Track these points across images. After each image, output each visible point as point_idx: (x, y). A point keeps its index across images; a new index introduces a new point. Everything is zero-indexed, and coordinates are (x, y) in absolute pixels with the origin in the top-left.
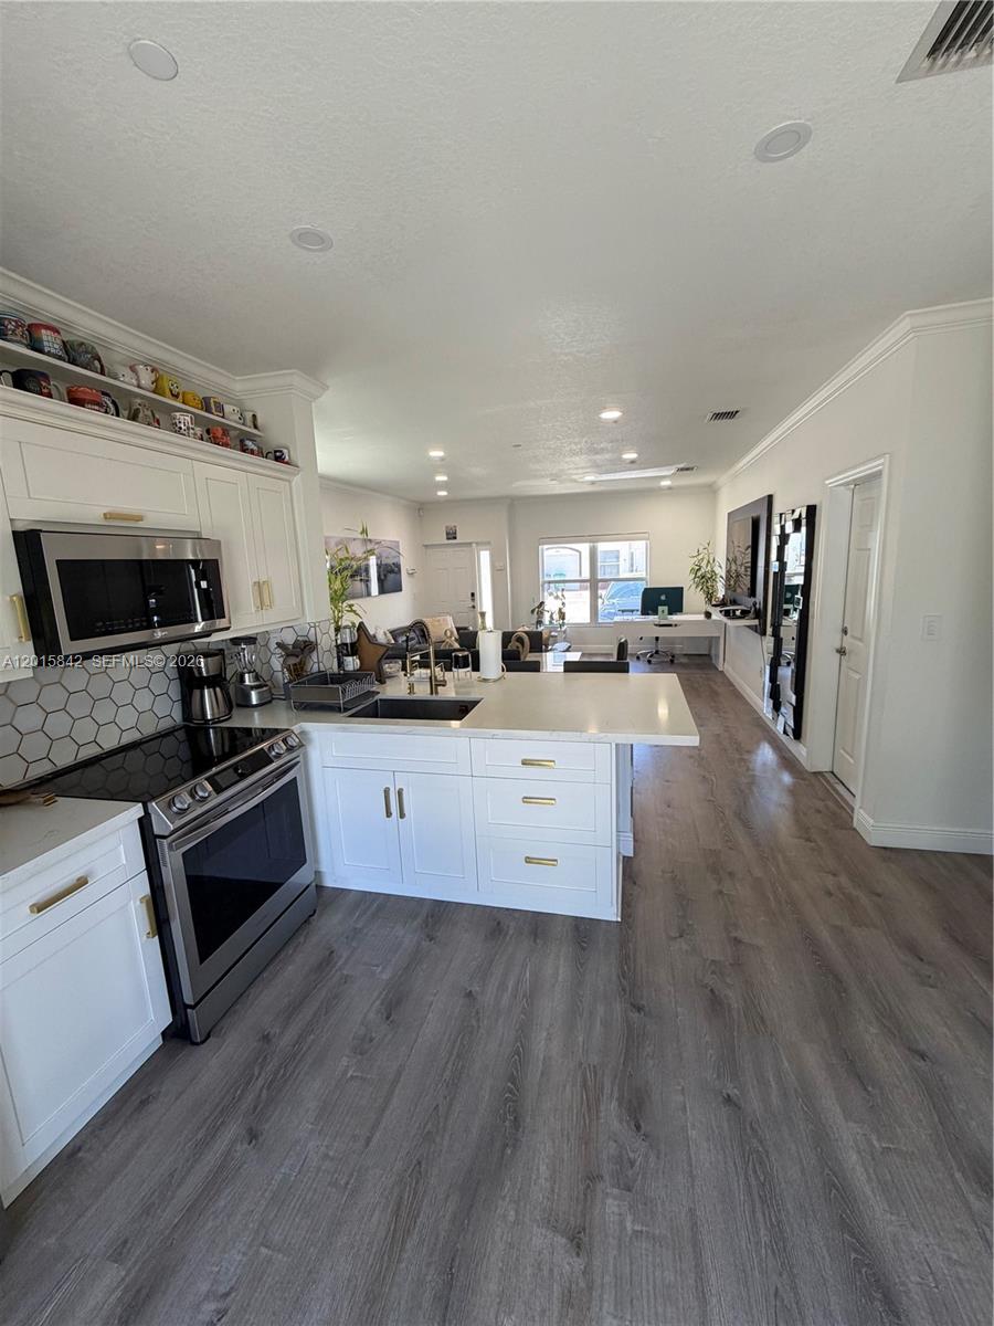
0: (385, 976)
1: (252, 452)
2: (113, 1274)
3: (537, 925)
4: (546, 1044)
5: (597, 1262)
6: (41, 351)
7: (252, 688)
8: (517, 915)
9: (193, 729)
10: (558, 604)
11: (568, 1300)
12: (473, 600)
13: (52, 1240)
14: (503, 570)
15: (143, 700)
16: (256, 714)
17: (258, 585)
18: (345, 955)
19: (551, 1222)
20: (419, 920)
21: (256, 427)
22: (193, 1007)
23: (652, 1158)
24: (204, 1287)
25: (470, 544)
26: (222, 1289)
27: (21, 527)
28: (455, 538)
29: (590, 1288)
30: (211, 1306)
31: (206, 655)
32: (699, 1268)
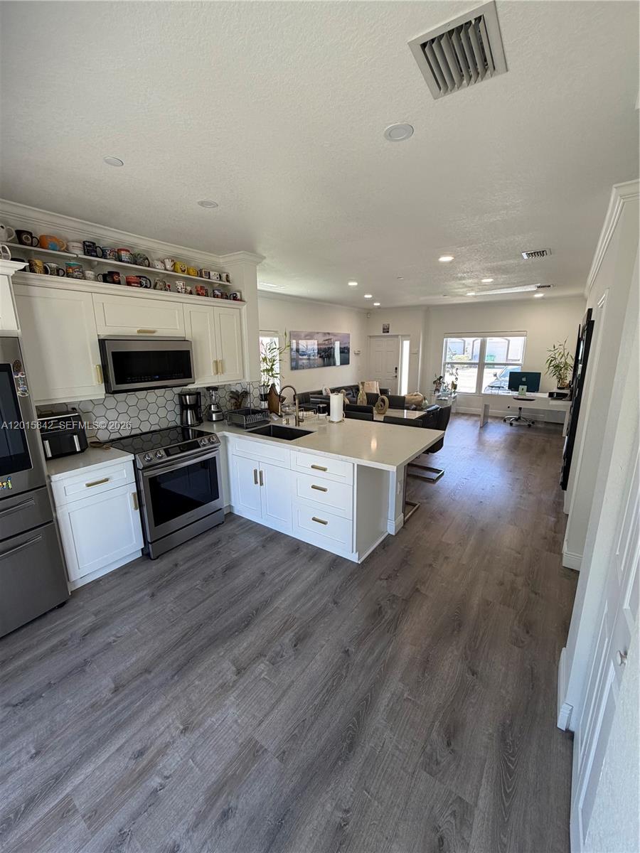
0: (234, 556)
1: (217, 297)
2: (92, 618)
3: (316, 554)
4: (282, 602)
5: (242, 680)
6: (121, 261)
7: (214, 412)
8: (310, 547)
9: (184, 428)
10: (453, 378)
11: (222, 686)
12: (396, 372)
13: (82, 603)
14: (417, 353)
15: (162, 413)
16: (215, 425)
17: (216, 362)
18: (224, 543)
19: (234, 663)
20: (265, 537)
21: (228, 281)
22: (151, 543)
23: (293, 657)
24: (114, 632)
25: (397, 336)
26: (119, 635)
27: (102, 337)
28: (388, 332)
29: (233, 687)
30: (112, 638)
31: (189, 395)
32: (278, 701)
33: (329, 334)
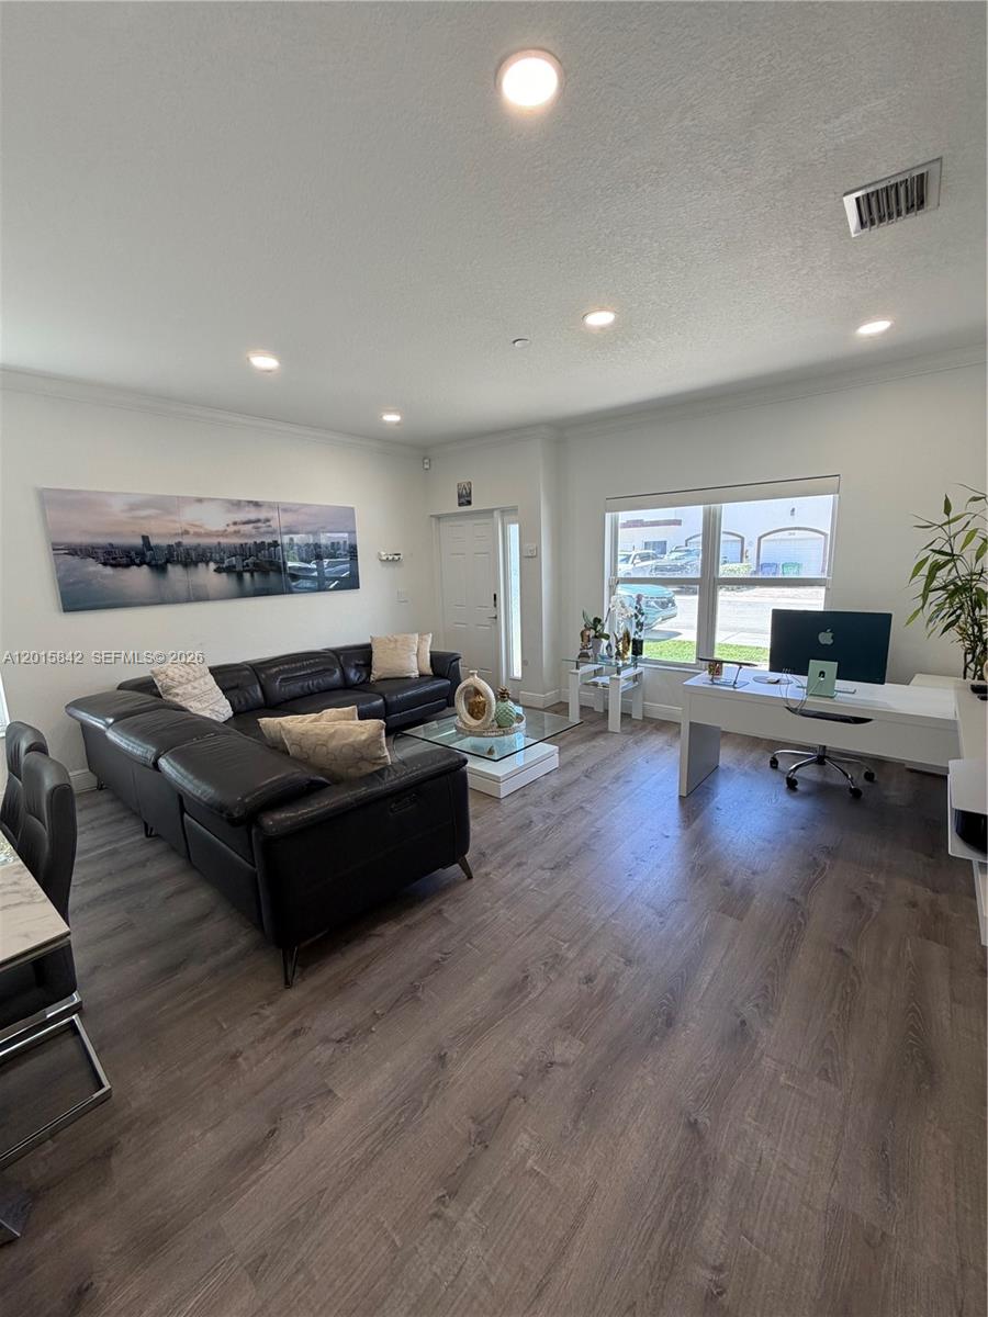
12: (495, 605)
25: (491, 513)
28: (469, 503)
33: (257, 504)
